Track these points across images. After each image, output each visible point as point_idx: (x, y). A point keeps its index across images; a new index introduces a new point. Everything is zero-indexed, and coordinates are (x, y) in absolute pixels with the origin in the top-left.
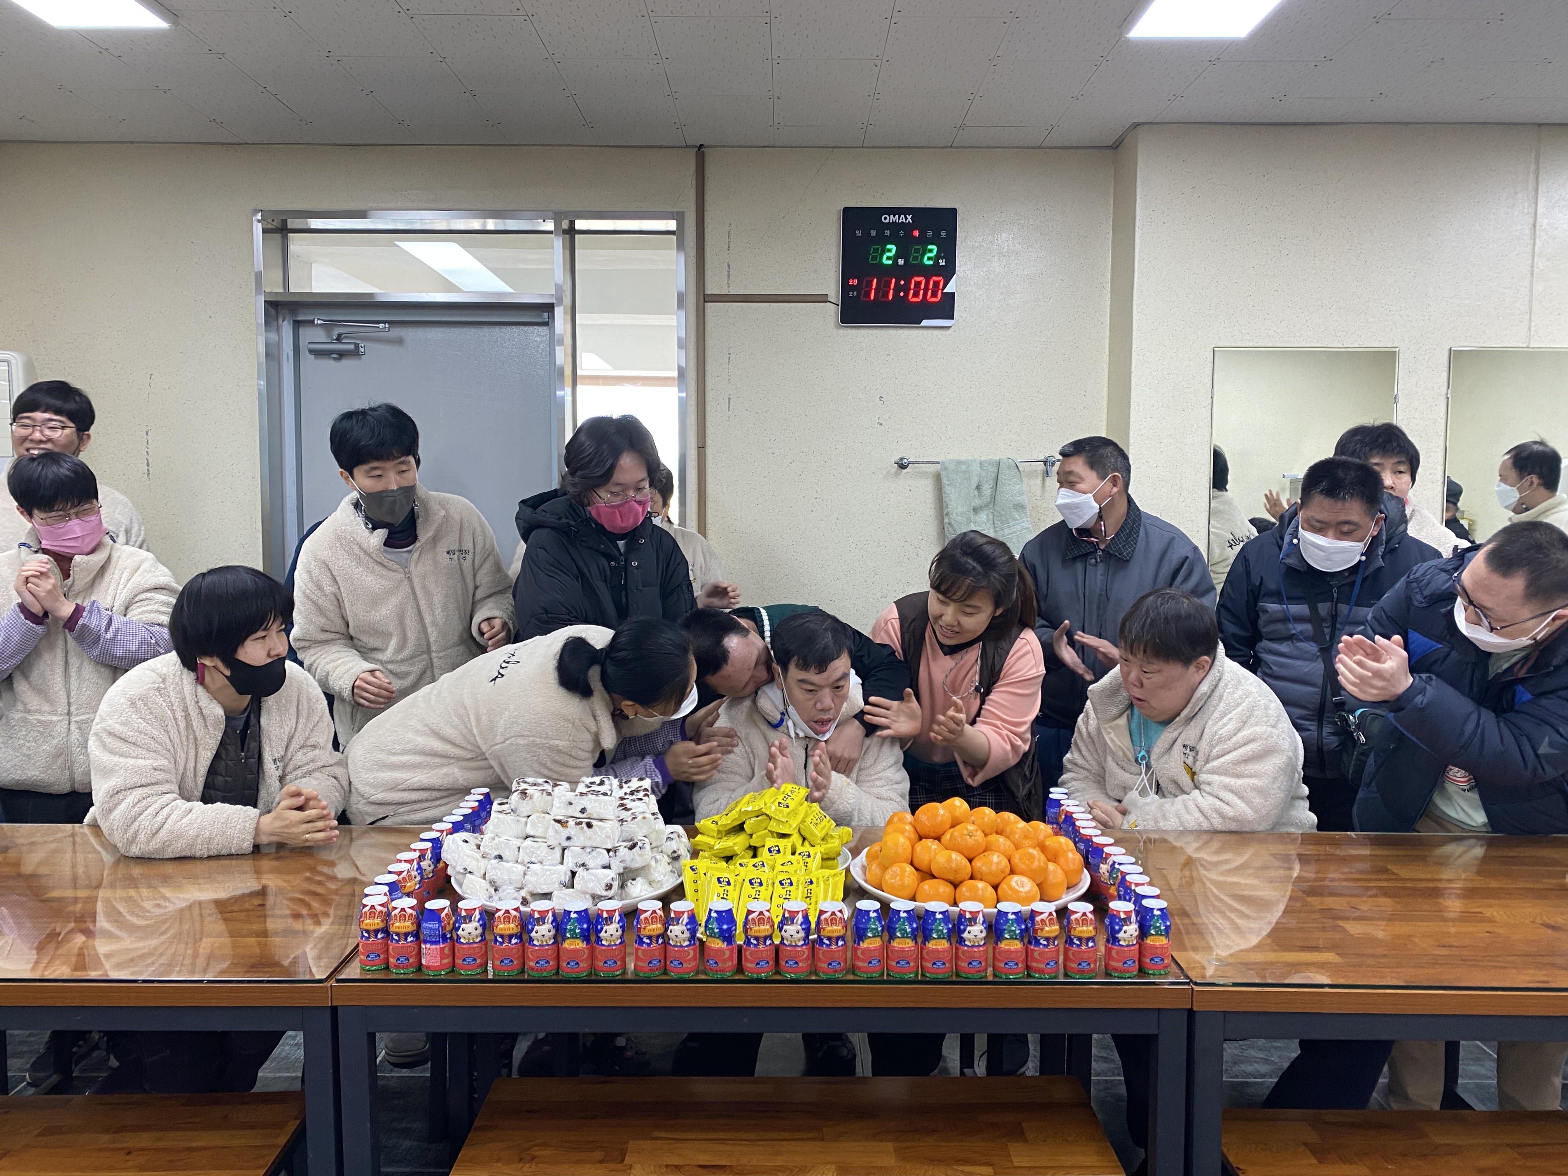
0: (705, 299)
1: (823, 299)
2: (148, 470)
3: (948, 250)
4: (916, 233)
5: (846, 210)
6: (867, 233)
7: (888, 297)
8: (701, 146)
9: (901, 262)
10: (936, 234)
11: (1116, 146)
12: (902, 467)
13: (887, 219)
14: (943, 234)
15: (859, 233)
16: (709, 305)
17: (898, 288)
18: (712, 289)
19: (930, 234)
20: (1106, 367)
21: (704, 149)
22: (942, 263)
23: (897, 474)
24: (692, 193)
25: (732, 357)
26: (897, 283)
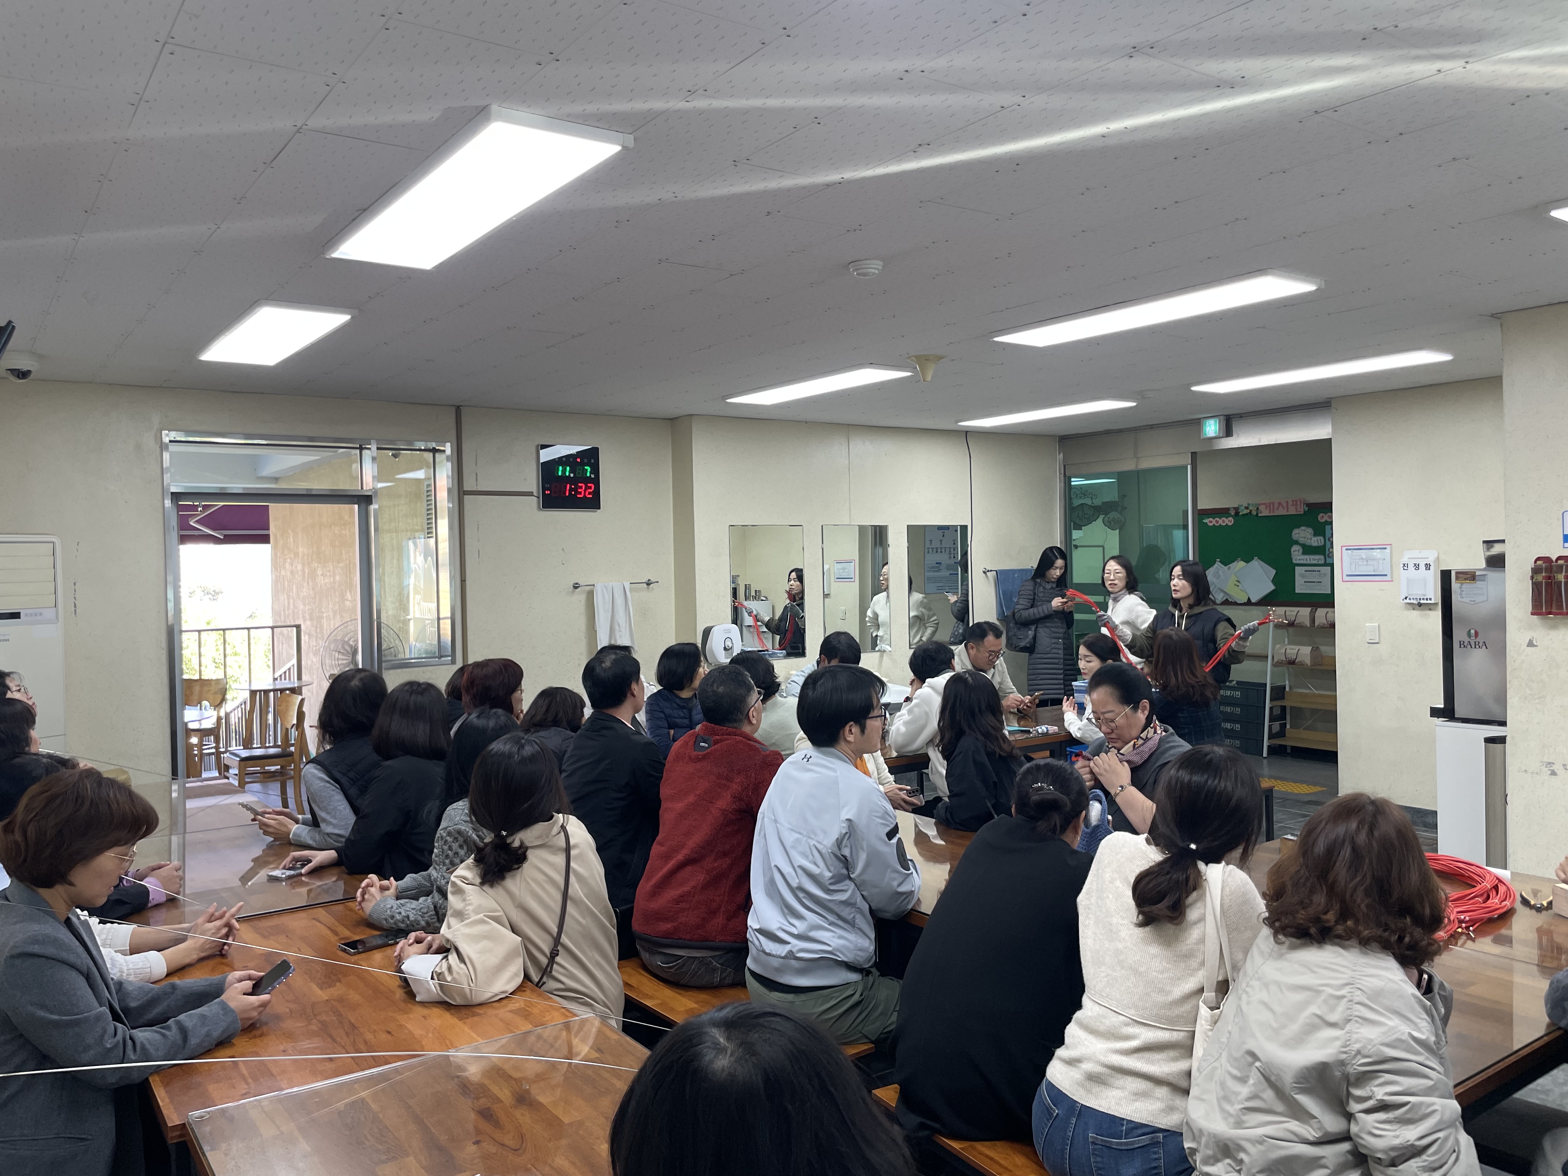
0: (464, 493)
1: (530, 494)
2: (75, 611)
3: (596, 470)
4: (579, 460)
5: (541, 446)
7: (565, 494)
8: (459, 406)
9: (572, 475)
10: (589, 461)
11: (675, 419)
12: (575, 588)
14: (592, 461)
16: (466, 497)
17: (571, 489)
18: (467, 487)
19: (586, 461)
21: (461, 408)
22: (593, 476)
23: (573, 592)
24: (454, 432)
25: (480, 527)
26: (571, 487)
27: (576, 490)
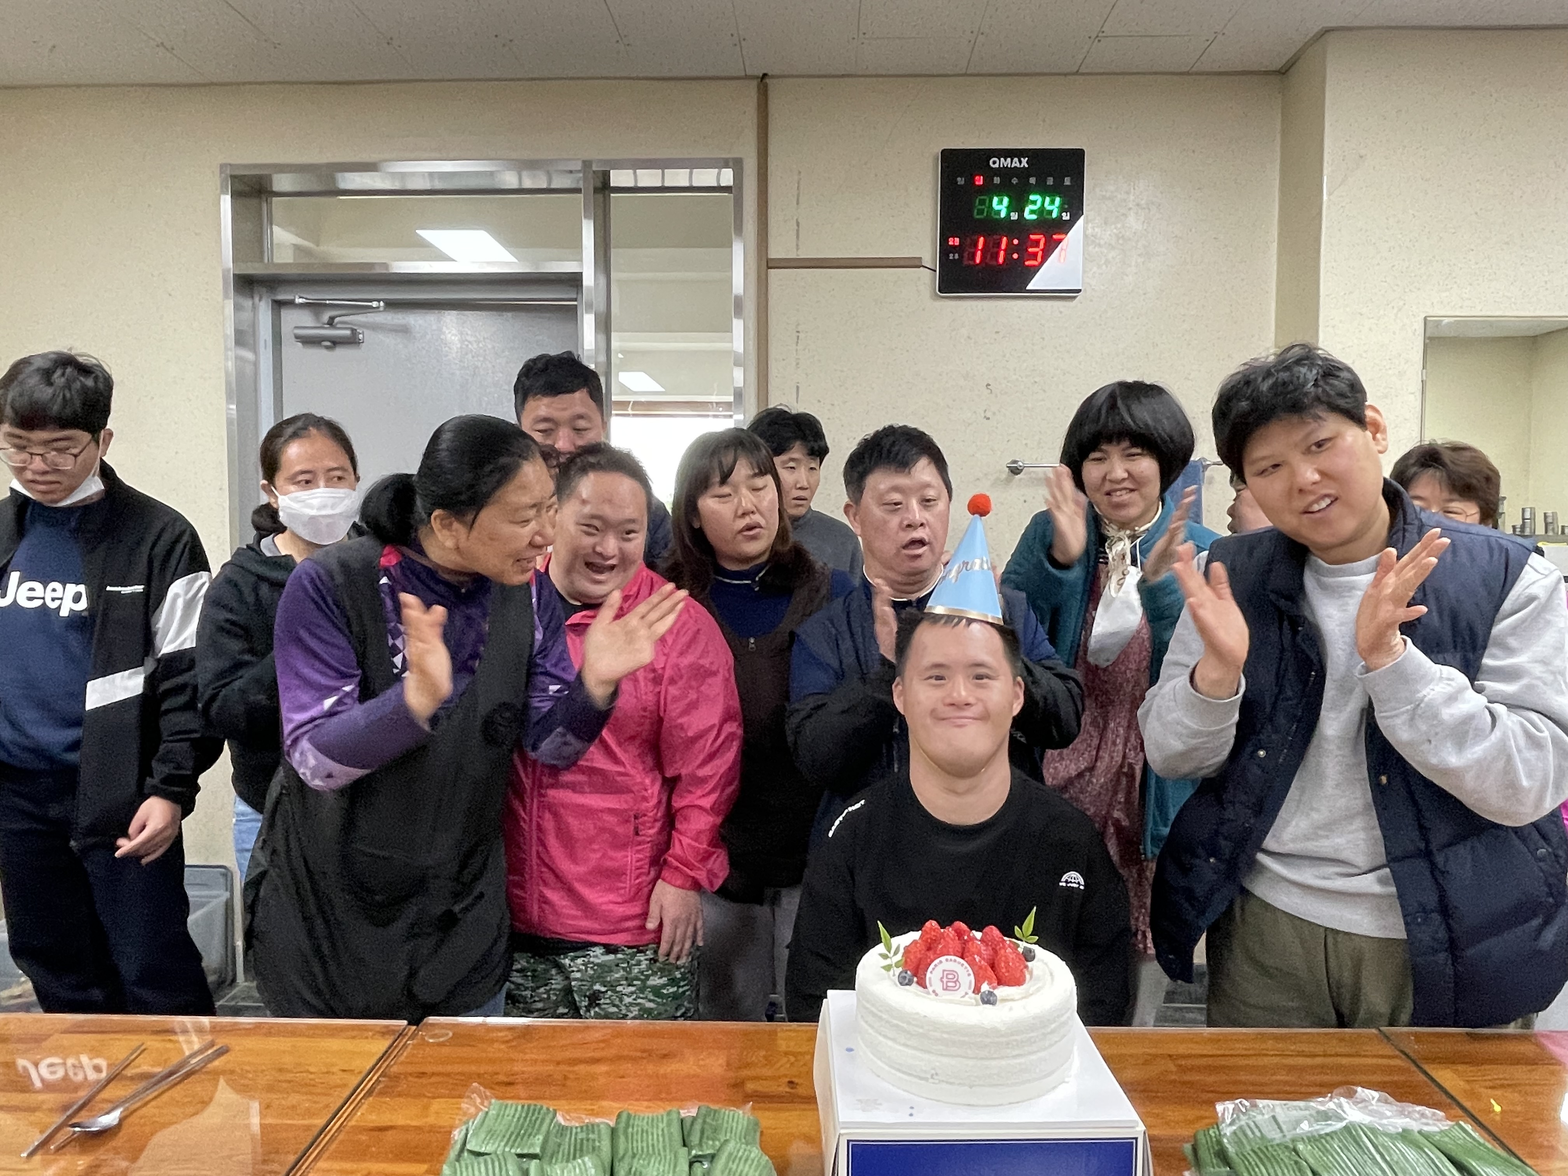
0: (768, 264)
1: (915, 263)
3: (1074, 201)
5: (944, 152)
6: (971, 180)
7: (997, 259)
8: (765, 75)
9: (1014, 216)
10: (1059, 181)
11: (1283, 72)
12: (1015, 471)
13: (995, 163)
15: (961, 181)
16: (772, 272)
17: (1010, 249)
18: (775, 252)
19: (1050, 181)
21: (767, 80)
22: (1066, 217)
23: (1008, 481)
24: (752, 137)
25: (802, 335)
26: (1009, 243)
27: (1021, 249)
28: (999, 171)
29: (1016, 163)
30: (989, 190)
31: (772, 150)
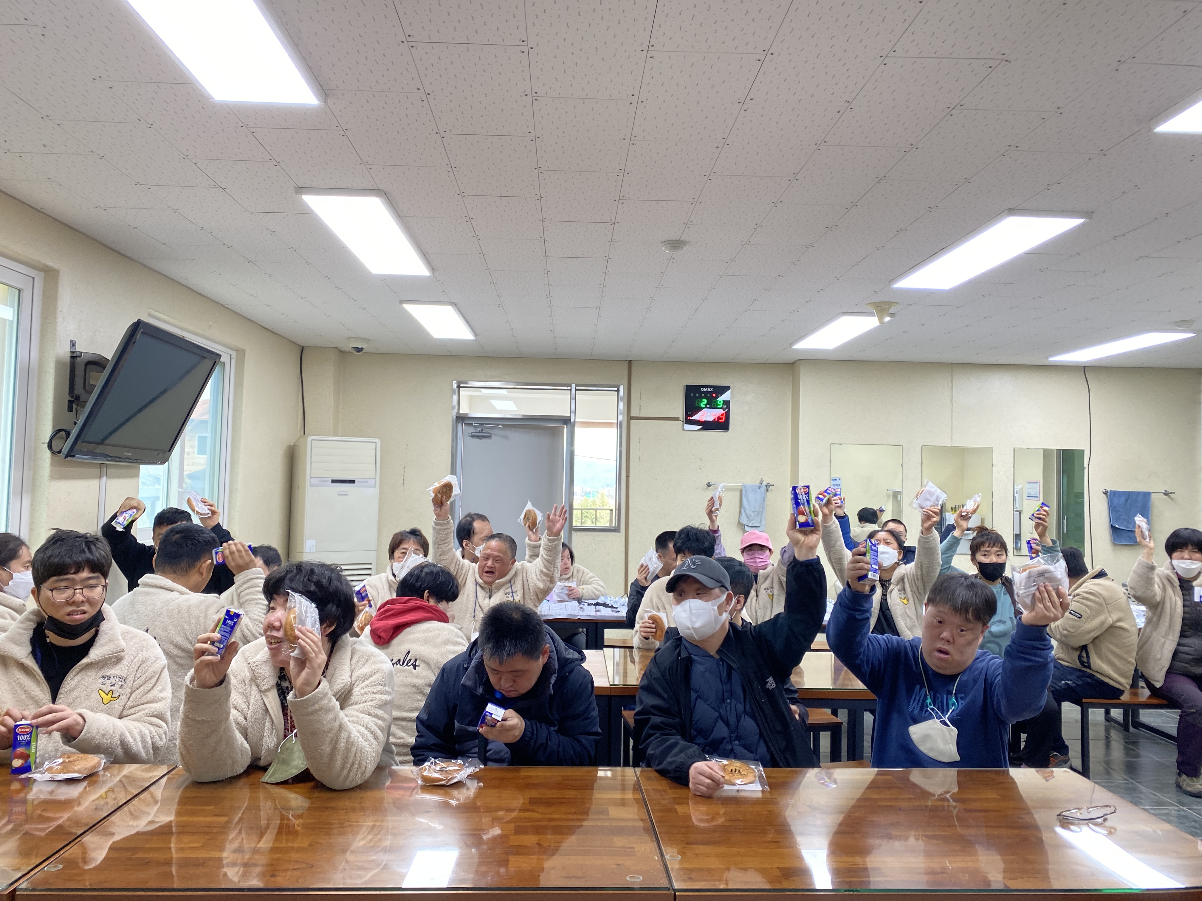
0: (630, 418)
1: (677, 419)
4: (714, 395)
5: (687, 386)
6: (695, 395)
8: (630, 361)
9: (709, 406)
11: (793, 364)
12: (709, 486)
13: (702, 389)
15: (692, 395)
16: (632, 421)
18: (633, 414)
20: (790, 448)
21: (631, 363)
22: (725, 407)
23: (706, 489)
24: (626, 378)
25: (641, 441)
28: (704, 392)
29: (709, 390)
30: (701, 398)
31: (632, 383)
